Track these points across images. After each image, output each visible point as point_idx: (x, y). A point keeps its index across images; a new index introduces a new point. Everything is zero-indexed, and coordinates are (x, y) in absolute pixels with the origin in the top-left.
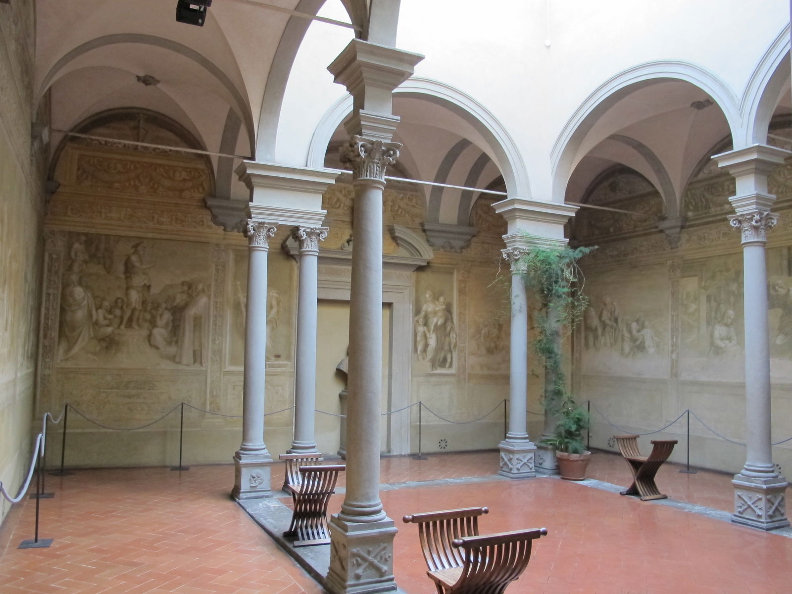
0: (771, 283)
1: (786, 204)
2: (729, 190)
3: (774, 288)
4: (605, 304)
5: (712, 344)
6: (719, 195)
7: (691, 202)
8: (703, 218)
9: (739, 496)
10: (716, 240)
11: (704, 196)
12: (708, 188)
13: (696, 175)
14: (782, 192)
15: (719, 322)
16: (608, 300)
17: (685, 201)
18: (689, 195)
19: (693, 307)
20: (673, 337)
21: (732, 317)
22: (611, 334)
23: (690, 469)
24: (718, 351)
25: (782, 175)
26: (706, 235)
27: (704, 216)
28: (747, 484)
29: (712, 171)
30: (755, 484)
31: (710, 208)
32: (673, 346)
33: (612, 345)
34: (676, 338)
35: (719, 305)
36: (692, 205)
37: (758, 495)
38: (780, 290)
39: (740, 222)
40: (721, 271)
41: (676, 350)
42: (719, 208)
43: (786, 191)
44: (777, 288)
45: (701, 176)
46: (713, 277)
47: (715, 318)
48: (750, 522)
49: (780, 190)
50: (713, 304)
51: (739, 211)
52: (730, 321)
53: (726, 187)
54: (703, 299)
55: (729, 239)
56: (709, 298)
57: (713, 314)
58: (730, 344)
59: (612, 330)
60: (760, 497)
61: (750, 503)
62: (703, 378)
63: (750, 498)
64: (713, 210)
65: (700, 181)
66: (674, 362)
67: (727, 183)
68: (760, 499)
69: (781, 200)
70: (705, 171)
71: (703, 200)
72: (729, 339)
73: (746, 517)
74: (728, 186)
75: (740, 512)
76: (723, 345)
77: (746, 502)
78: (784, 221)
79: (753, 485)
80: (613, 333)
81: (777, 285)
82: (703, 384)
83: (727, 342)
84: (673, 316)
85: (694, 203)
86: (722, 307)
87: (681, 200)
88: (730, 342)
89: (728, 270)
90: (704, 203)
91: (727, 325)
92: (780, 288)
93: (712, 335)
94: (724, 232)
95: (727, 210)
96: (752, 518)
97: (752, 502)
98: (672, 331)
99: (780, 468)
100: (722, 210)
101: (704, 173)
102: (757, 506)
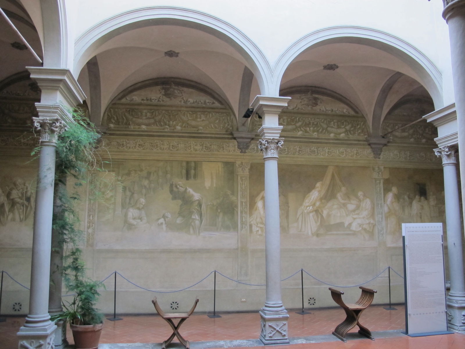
0: (174, 183)
1: (187, 135)
2: (146, 116)
3: (176, 187)
4: (15, 184)
5: (126, 222)
6: (138, 118)
7: (114, 118)
8: (123, 131)
9: (270, 326)
10: (132, 148)
11: (125, 116)
12: (129, 110)
13: (120, 99)
14: (185, 127)
15: (133, 206)
16: (19, 181)
17: (108, 115)
18: (112, 111)
19: (109, 194)
20: (90, 216)
21: (144, 204)
22: (21, 211)
23: (116, 317)
24: (130, 227)
25: (186, 116)
26: (125, 143)
27: (124, 129)
28: (277, 316)
29: (134, 100)
30: (282, 316)
31: (129, 124)
32: (89, 222)
33: (21, 221)
34: (93, 216)
35: (133, 194)
36: (114, 120)
37: (284, 322)
38: (180, 188)
39: (268, 143)
40: (135, 171)
41: (92, 226)
42: (137, 127)
43: (187, 127)
44: (178, 186)
45: (123, 101)
46: (129, 174)
47: (129, 203)
48: (278, 341)
49: (184, 125)
50: (128, 193)
51: (268, 136)
52: (142, 206)
53: (144, 114)
54: (120, 189)
55: (144, 149)
56: (125, 188)
57: (128, 200)
58: (141, 222)
59: (22, 207)
60: (285, 323)
61: (278, 329)
62: (118, 247)
63: (278, 325)
64: (132, 127)
65: (122, 104)
66: (91, 235)
67: (145, 111)
68: (285, 324)
69: (183, 131)
70: (128, 98)
71: (124, 118)
72: (141, 219)
73: (275, 339)
74: (146, 114)
75: (270, 337)
76: (135, 223)
77: (275, 329)
78: (185, 145)
79: (281, 316)
80: (23, 211)
81: (179, 185)
82: (117, 252)
83: (139, 221)
84: (90, 200)
85: (116, 118)
86: (136, 195)
87: (105, 113)
88: (141, 221)
89: (141, 170)
90: (125, 121)
91: (139, 209)
92: (180, 187)
93: (126, 215)
94: (140, 143)
95: (144, 129)
96: (279, 338)
97: (280, 327)
98: (89, 210)
99: (178, 304)
100: (139, 128)
101: (127, 99)
102: (282, 329)
